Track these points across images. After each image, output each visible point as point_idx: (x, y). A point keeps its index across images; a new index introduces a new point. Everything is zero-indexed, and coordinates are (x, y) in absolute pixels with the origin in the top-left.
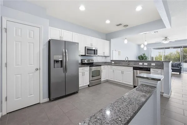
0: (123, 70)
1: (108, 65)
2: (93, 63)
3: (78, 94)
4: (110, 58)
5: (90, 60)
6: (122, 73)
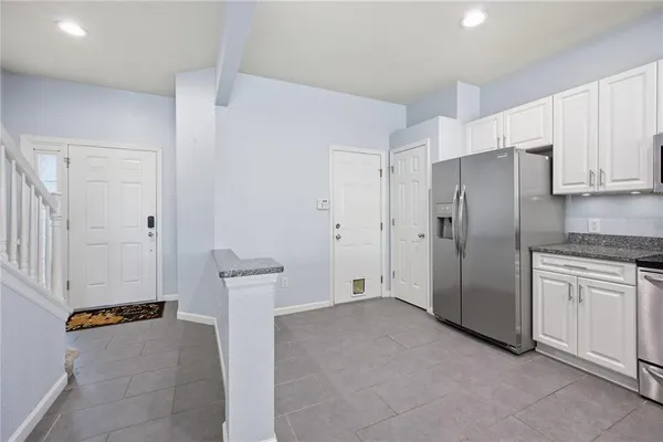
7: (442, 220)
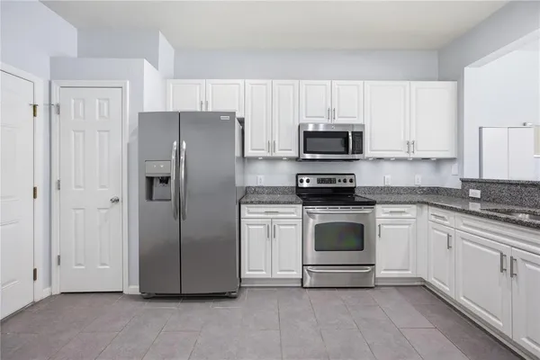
0: (517, 254)
1: (426, 207)
2: (352, 190)
3: (234, 302)
4: (461, 170)
5: (337, 178)
6: (508, 267)
7: (150, 180)
